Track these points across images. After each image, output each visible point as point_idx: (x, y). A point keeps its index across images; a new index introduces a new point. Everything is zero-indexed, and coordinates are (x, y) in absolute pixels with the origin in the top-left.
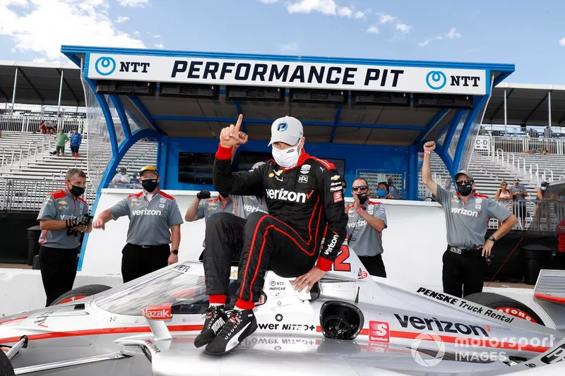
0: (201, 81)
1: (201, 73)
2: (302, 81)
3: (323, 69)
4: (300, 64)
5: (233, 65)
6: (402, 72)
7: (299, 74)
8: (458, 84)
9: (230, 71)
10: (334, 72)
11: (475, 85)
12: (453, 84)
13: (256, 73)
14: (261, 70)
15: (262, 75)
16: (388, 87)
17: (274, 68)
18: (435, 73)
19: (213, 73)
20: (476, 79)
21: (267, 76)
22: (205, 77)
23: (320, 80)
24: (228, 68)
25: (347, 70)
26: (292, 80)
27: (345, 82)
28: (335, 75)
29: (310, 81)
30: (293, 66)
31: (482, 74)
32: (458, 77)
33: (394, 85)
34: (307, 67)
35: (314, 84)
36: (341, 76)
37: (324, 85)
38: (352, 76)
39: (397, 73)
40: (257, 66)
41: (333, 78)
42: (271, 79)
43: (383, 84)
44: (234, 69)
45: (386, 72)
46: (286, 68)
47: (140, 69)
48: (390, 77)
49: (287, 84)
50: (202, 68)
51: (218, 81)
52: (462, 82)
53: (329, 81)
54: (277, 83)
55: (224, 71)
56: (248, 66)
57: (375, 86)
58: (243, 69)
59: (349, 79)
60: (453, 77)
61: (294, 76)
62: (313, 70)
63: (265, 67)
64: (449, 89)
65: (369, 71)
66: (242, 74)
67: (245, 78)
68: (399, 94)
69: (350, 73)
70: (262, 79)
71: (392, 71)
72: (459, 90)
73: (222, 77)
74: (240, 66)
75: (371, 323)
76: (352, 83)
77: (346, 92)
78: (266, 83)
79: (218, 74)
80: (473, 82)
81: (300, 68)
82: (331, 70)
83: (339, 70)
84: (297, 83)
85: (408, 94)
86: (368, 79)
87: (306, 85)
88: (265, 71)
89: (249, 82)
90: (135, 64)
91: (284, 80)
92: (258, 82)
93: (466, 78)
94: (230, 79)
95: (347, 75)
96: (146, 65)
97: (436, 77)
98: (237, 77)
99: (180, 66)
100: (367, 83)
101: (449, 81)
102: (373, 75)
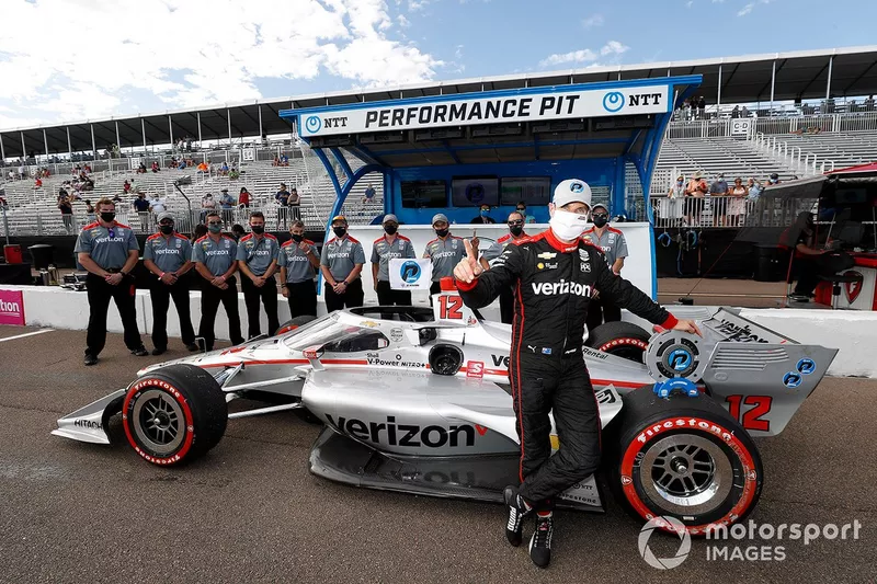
0: (390, 128)
1: (390, 121)
2: (480, 117)
3: (499, 102)
4: (477, 101)
5: (416, 109)
6: (578, 97)
7: (476, 111)
8: (637, 104)
9: (414, 116)
10: (510, 105)
11: (656, 103)
12: (631, 104)
13: (437, 114)
14: (441, 111)
15: (442, 115)
16: (564, 114)
17: (453, 107)
18: (612, 94)
19: (400, 119)
20: (657, 96)
21: (447, 117)
22: (393, 124)
23: (496, 115)
24: (412, 113)
25: (523, 101)
26: (469, 118)
27: (521, 114)
28: (510, 108)
29: (487, 117)
30: (470, 103)
31: (664, 90)
32: (638, 96)
33: (570, 111)
34: (483, 103)
35: (492, 119)
36: (517, 108)
37: (501, 119)
38: (528, 107)
39: (572, 99)
40: (438, 108)
41: (509, 112)
42: (450, 120)
43: (558, 112)
44: (417, 113)
45: (561, 98)
46: (464, 106)
47: (340, 123)
48: (566, 103)
49: (466, 122)
50: (390, 115)
51: (405, 126)
52: (641, 101)
53: (505, 115)
54: (457, 122)
55: (409, 116)
56: (430, 109)
57: (550, 114)
58: (426, 112)
59: (524, 111)
60: (632, 97)
61: (472, 114)
62: (490, 104)
63: (445, 107)
64: (628, 110)
65: (545, 100)
66: (425, 118)
67: (428, 121)
68: (577, 120)
69: (525, 104)
70: (443, 120)
71: (568, 98)
72: (639, 109)
73: (408, 123)
74: (423, 109)
75: (469, 363)
76: (528, 114)
77: (523, 123)
78: (447, 123)
79: (404, 120)
80: (653, 100)
81: (477, 105)
82: (507, 103)
83: (514, 102)
84: (475, 120)
85: (586, 119)
86: (544, 107)
87: (484, 121)
88: (445, 112)
89: (431, 124)
90: (336, 120)
91: (463, 119)
92: (440, 123)
93: (646, 96)
94: (415, 124)
95: (522, 107)
96: (344, 119)
97: (614, 98)
98: (421, 121)
99: (372, 117)
100: (542, 113)
101: (628, 101)
102: (548, 103)
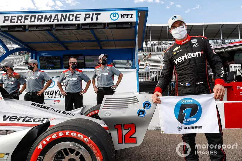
0: (15, 24)
1: (15, 21)
2: (58, 21)
3: (66, 15)
5: (29, 16)
6: (100, 14)
7: (56, 18)
8: (124, 18)
9: (27, 19)
10: (71, 16)
11: (131, 17)
12: (122, 18)
13: (38, 19)
14: (40, 17)
15: (41, 20)
16: (94, 21)
17: (46, 16)
18: (114, 13)
19: (20, 20)
20: (132, 15)
21: (43, 20)
22: (17, 22)
23: (65, 20)
24: (27, 18)
25: (77, 15)
26: (53, 21)
27: (76, 20)
28: (71, 17)
29: (61, 21)
30: (54, 15)
31: (134, 12)
32: (124, 15)
33: (97, 20)
34: (60, 15)
35: (63, 22)
36: (74, 18)
37: (67, 22)
38: (79, 17)
39: (98, 15)
40: (39, 16)
41: (71, 19)
42: (45, 21)
43: (92, 20)
44: (29, 18)
45: (93, 15)
46: (51, 16)
48: (95, 16)
49: (52, 23)
50: (16, 18)
51: (23, 24)
52: (125, 16)
53: (69, 20)
54: (47, 22)
55: (25, 19)
56: (35, 16)
57: (88, 21)
58: (33, 18)
59: (78, 19)
60: (121, 15)
61: (54, 19)
62: (62, 16)
63: (42, 16)
64: (120, 20)
65: (86, 15)
66: (33, 20)
67: (34, 21)
68: (101, 24)
69: (78, 16)
71: (96, 14)
72: (125, 20)
73: (24, 22)
74: (32, 16)
76: (79, 20)
77: (78, 24)
78: (43, 23)
79: (23, 21)
81: (57, 15)
82: (70, 15)
83: (73, 15)
84: (56, 22)
85: (105, 24)
86: (86, 18)
87: (59, 23)
88: (42, 18)
89: (36, 23)
91: (50, 21)
92: (39, 23)
93: (127, 15)
94: (28, 23)
95: (76, 17)
97: (114, 15)
98: (31, 21)
99: (7, 18)
100: (85, 20)
101: (120, 16)
102: (87, 16)
